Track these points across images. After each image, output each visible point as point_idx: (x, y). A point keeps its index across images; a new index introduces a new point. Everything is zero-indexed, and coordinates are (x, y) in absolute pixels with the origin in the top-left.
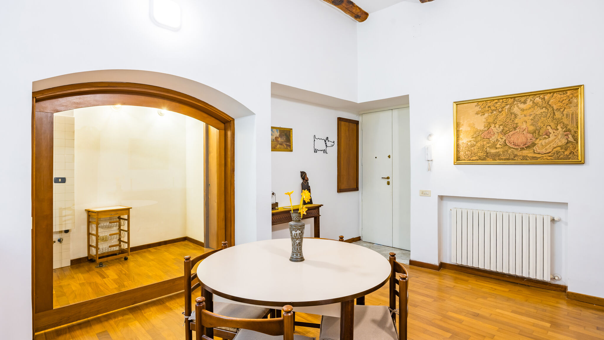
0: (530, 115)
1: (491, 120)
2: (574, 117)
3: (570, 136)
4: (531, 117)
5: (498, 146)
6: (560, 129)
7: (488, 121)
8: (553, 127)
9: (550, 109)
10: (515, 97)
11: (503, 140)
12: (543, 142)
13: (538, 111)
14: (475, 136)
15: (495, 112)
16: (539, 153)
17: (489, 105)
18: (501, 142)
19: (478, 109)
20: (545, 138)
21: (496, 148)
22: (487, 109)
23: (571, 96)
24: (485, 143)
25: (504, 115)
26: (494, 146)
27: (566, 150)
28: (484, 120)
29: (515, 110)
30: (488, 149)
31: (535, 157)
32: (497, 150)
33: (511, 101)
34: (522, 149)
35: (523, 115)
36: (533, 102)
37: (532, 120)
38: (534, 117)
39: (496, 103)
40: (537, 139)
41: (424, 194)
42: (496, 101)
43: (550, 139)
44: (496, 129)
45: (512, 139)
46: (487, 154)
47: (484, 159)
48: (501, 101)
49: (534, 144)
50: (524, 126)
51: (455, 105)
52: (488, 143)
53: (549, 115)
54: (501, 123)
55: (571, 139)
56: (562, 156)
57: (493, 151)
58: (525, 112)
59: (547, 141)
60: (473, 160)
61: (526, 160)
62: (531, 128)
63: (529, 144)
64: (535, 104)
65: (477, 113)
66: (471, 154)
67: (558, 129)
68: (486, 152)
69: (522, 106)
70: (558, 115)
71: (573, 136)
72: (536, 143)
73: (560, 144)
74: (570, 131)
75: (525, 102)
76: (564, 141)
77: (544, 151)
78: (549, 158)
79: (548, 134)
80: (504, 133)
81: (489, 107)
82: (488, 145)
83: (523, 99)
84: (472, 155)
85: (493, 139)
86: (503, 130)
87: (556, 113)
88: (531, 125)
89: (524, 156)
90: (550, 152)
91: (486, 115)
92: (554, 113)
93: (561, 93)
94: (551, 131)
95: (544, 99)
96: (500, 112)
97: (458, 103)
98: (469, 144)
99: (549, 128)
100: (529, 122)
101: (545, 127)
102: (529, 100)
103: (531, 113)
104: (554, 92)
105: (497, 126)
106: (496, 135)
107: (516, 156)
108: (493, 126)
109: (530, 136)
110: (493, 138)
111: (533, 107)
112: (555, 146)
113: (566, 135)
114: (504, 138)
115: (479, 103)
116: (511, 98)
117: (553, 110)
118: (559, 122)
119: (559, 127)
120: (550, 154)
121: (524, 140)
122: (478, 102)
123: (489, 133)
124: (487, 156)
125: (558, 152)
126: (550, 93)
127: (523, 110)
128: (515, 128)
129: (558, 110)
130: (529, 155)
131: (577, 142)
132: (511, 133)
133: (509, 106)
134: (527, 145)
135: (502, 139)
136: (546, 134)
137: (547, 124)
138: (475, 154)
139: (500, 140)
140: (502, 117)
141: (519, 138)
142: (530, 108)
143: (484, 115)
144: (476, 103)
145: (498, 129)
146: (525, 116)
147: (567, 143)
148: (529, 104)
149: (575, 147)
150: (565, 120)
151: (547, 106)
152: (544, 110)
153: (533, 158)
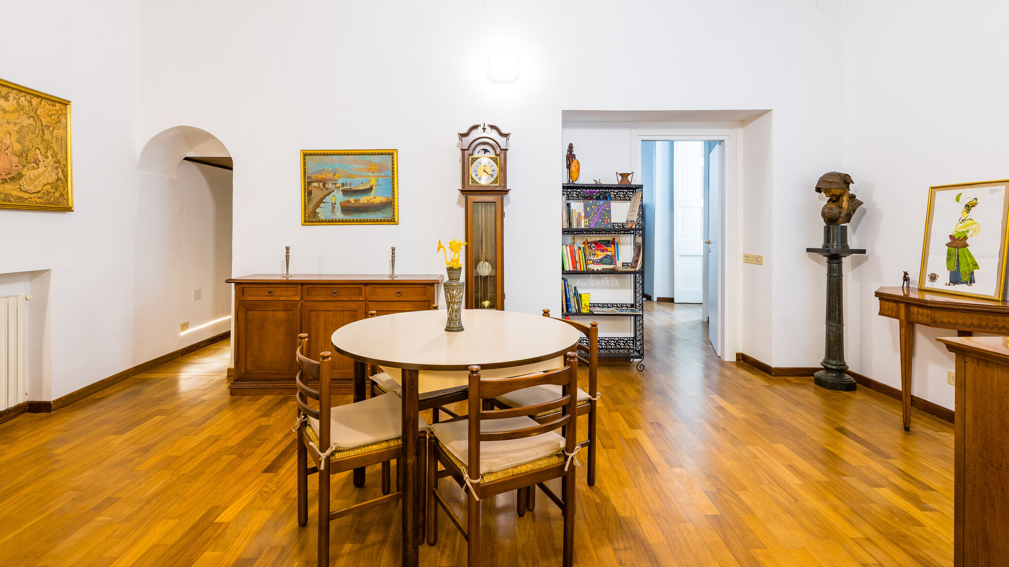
0: (15, 124)
2: (63, 143)
3: (60, 170)
4: (16, 128)
6: (50, 158)
8: (43, 153)
9: (39, 124)
12: (32, 173)
13: (27, 122)
16: (26, 192)
20: (34, 168)
23: (60, 112)
27: (56, 190)
31: (21, 198)
35: (5, 121)
36: (18, 103)
38: (20, 129)
40: (24, 166)
49: (20, 176)
50: (6, 141)
53: (37, 131)
55: (61, 175)
56: (52, 199)
58: (8, 116)
59: (36, 172)
61: (10, 201)
62: (17, 147)
63: (14, 174)
64: (20, 108)
67: (47, 157)
69: (3, 103)
70: (47, 136)
71: (63, 171)
72: (23, 173)
73: (50, 181)
74: (60, 164)
75: (6, 98)
76: (55, 177)
77: (32, 188)
78: (38, 200)
79: (37, 162)
83: (4, 90)
87: (46, 132)
88: (17, 141)
89: (6, 195)
90: (39, 192)
92: (43, 130)
93: (49, 102)
94: (40, 157)
95: (30, 102)
99: (38, 152)
100: (15, 136)
101: (33, 149)
102: (13, 97)
103: (17, 121)
104: (43, 98)
109: (15, 159)
111: (16, 111)
112: (45, 182)
113: (57, 168)
117: (42, 125)
119: (49, 154)
120: (39, 195)
121: (8, 166)
125: (48, 193)
126: (38, 97)
129: (47, 127)
130: (15, 193)
131: (67, 181)
134: (11, 176)
136: (35, 162)
142: (14, 112)
146: (8, 123)
147: (58, 180)
148: (10, 105)
149: (65, 187)
150: (54, 145)
151: (36, 117)
152: (31, 121)
153: (20, 198)
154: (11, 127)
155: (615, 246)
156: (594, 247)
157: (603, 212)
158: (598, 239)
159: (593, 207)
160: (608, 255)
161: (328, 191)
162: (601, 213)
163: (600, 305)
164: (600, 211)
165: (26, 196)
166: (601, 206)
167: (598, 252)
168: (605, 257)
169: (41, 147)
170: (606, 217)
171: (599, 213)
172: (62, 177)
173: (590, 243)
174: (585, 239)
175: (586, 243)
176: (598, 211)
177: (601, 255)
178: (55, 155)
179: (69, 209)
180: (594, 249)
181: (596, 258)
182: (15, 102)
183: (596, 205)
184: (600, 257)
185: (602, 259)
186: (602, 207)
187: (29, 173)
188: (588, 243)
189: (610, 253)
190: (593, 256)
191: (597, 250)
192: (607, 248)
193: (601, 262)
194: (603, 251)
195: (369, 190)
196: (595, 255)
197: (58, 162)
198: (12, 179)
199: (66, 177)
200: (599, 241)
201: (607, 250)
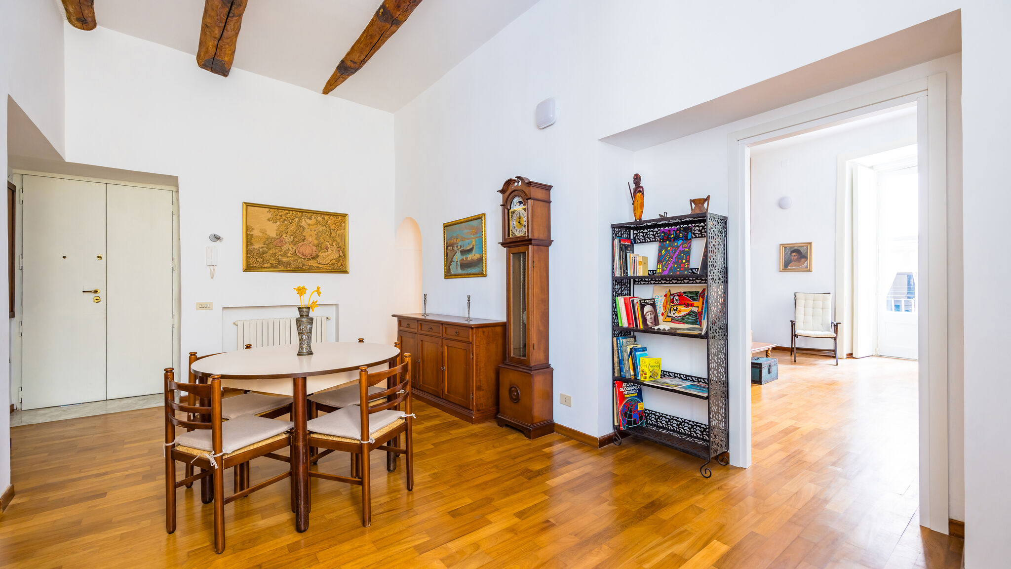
0: (315, 230)
1: (283, 229)
2: (344, 238)
3: (341, 251)
4: (315, 233)
5: (289, 255)
6: (335, 246)
7: (280, 230)
8: (330, 243)
9: (329, 229)
10: (303, 212)
11: (294, 250)
12: (324, 254)
13: (321, 228)
14: (267, 242)
15: (286, 222)
16: (321, 264)
17: (281, 214)
18: (292, 251)
19: (269, 215)
20: (325, 252)
21: (288, 257)
22: (278, 217)
23: (341, 221)
24: (277, 250)
25: (294, 227)
26: (285, 254)
27: (339, 262)
28: (276, 228)
29: (303, 223)
30: (280, 257)
31: (319, 267)
32: (289, 259)
33: (299, 214)
34: (309, 259)
35: (309, 230)
36: (317, 220)
37: (316, 235)
38: (318, 233)
39: (287, 213)
40: (319, 251)
41: (203, 307)
42: (287, 211)
43: (329, 252)
44: (287, 238)
45: (301, 249)
46: (279, 261)
47: (276, 267)
48: (291, 212)
49: (317, 256)
50: (310, 239)
51: (245, 205)
52: (280, 251)
53: (327, 233)
54: (292, 234)
55: (341, 254)
56: (336, 267)
57: (285, 259)
58: (311, 227)
59: (326, 254)
60: (265, 267)
61: (312, 269)
62: (316, 242)
63: (314, 255)
64: (318, 222)
65: (269, 220)
66: (263, 260)
67: (333, 245)
68: (278, 260)
69: (308, 221)
70: (333, 234)
71: (343, 252)
72: (319, 255)
73: (335, 257)
75: (310, 218)
76: (337, 255)
77: (324, 262)
78: (328, 268)
79: (327, 248)
80: (294, 243)
81: (280, 216)
82: (279, 253)
83: (309, 215)
84: (265, 262)
85: (285, 248)
86: (294, 240)
88: (315, 239)
89: (310, 266)
91: (278, 223)
92: (331, 232)
93: (335, 217)
94: (329, 246)
95: (324, 218)
96: (291, 223)
97: (248, 205)
98: (261, 250)
99: (328, 243)
100: (314, 236)
101: (325, 242)
102: (313, 217)
103: (316, 229)
104: (331, 215)
105: (288, 236)
106: (288, 245)
107: (304, 265)
108: (284, 235)
109: (314, 248)
110: (285, 246)
111: (316, 224)
112: (332, 258)
113: (339, 251)
114: (295, 248)
115: (271, 210)
116: (300, 212)
117: (330, 229)
118: (334, 240)
120: (328, 265)
121: (311, 252)
122: (270, 207)
123: (281, 241)
124: (279, 264)
125: (333, 264)
126: (328, 215)
127: (309, 225)
128: (303, 240)
129: (334, 230)
130: (314, 265)
131: (345, 257)
132: (300, 244)
133: (298, 219)
134: (312, 256)
135: (293, 248)
136: (326, 249)
137: (326, 240)
138: (267, 261)
139: (291, 249)
140: (292, 227)
141: (308, 250)
142: (314, 224)
143: (276, 222)
144: (268, 209)
145: (289, 239)
146: (311, 230)
147: (339, 257)
148: (313, 220)
149: (344, 260)
150: (338, 239)
151: (326, 225)
152: (324, 228)
153: (317, 267)
154: (312, 233)
155: (704, 300)
156: (677, 300)
157: (680, 255)
158: (683, 290)
159: (669, 248)
160: (693, 312)
161: (455, 252)
162: (678, 256)
163: (682, 376)
164: (677, 253)
165: (321, 266)
166: (678, 247)
167: (681, 308)
168: (689, 314)
169: (329, 240)
170: (684, 261)
171: (675, 256)
172: (342, 255)
173: (673, 295)
174: (668, 290)
175: (668, 296)
176: (674, 253)
177: (684, 311)
178: (338, 244)
179: (346, 272)
180: (676, 302)
181: (677, 314)
182: (315, 220)
183: (672, 247)
184: (682, 314)
185: (684, 316)
186: (681, 248)
187: (322, 254)
188: (671, 295)
189: (695, 309)
190: (674, 312)
191: (680, 304)
192: (693, 302)
193: (682, 320)
194: (687, 306)
195: (470, 250)
196: (676, 310)
197: (340, 247)
198: (313, 258)
199: (344, 255)
200: (684, 293)
201: (692, 305)
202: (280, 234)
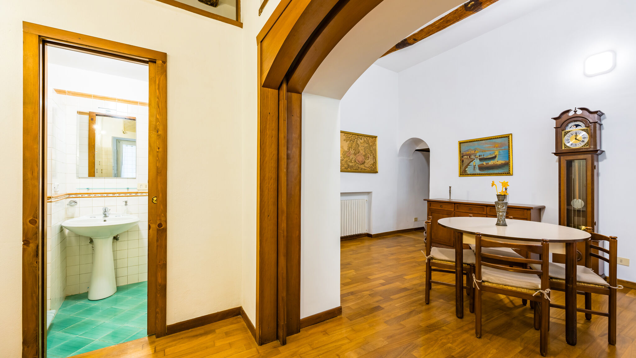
0: (364, 146)
1: (350, 146)
2: (375, 150)
4: (364, 148)
5: (353, 162)
8: (370, 154)
9: (369, 145)
10: (358, 135)
14: (344, 154)
15: (351, 142)
16: (366, 167)
17: (349, 136)
18: (354, 159)
19: (346, 137)
20: (368, 160)
21: (352, 163)
22: (348, 139)
23: (374, 140)
24: (348, 159)
26: (351, 161)
27: (374, 166)
28: (347, 145)
29: (359, 142)
30: (349, 163)
33: (357, 136)
34: (361, 164)
38: (365, 148)
39: (352, 136)
40: (365, 159)
42: (352, 135)
43: (369, 160)
44: (352, 152)
45: (358, 158)
47: (347, 169)
48: (353, 135)
49: (365, 162)
50: (362, 152)
52: (349, 159)
53: (369, 148)
54: (354, 148)
55: (375, 161)
56: (372, 169)
57: (351, 164)
59: (368, 161)
61: (362, 170)
62: (364, 153)
63: (363, 162)
64: (365, 141)
69: (360, 140)
70: (371, 149)
73: (372, 163)
75: (361, 139)
77: (367, 166)
78: (369, 170)
79: (369, 158)
80: (355, 154)
81: (349, 138)
82: (349, 161)
83: (361, 137)
85: (351, 157)
86: (355, 152)
89: (361, 168)
90: (369, 167)
91: (348, 142)
93: (372, 138)
94: (369, 156)
95: (367, 139)
96: (353, 142)
100: (363, 150)
101: (368, 154)
102: (363, 138)
107: (359, 168)
108: (351, 149)
109: (363, 157)
110: (351, 156)
111: (364, 143)
113: (373, 159)
114: (355, 157)
116: (357, 135)
119: (372, 155)
120: (369, 168)
121: (362, 160)
123: (349, 153)
124: (348, 167)
125: (371, 167)
126: (369, 137)
127: (361, 143)
128: (359, 152)
129: (371, 146)
130: (363, 168)
132: (357, 155)
133: (356, 139)
137: (368, 152)
138: (343, 165)
139: (353, 158)
140: (354, 145)
141: (360, 158)
142: (363, 143)
146: (362, 146)
147: (374, 163)
149: (376, 165)
150: (373, 152)
151: (368, 143)
152: (367, 145)
153: (365, 169)
154: (362, 148)
165: (366, 168)
169: (370, 153)
178: (373, 155)
179: (377, 172)
182: (363, 140)
187: (367, 161)
197: (374, 157)
198: (363, 164)
199: (376, 162)
202: (349, 148)
